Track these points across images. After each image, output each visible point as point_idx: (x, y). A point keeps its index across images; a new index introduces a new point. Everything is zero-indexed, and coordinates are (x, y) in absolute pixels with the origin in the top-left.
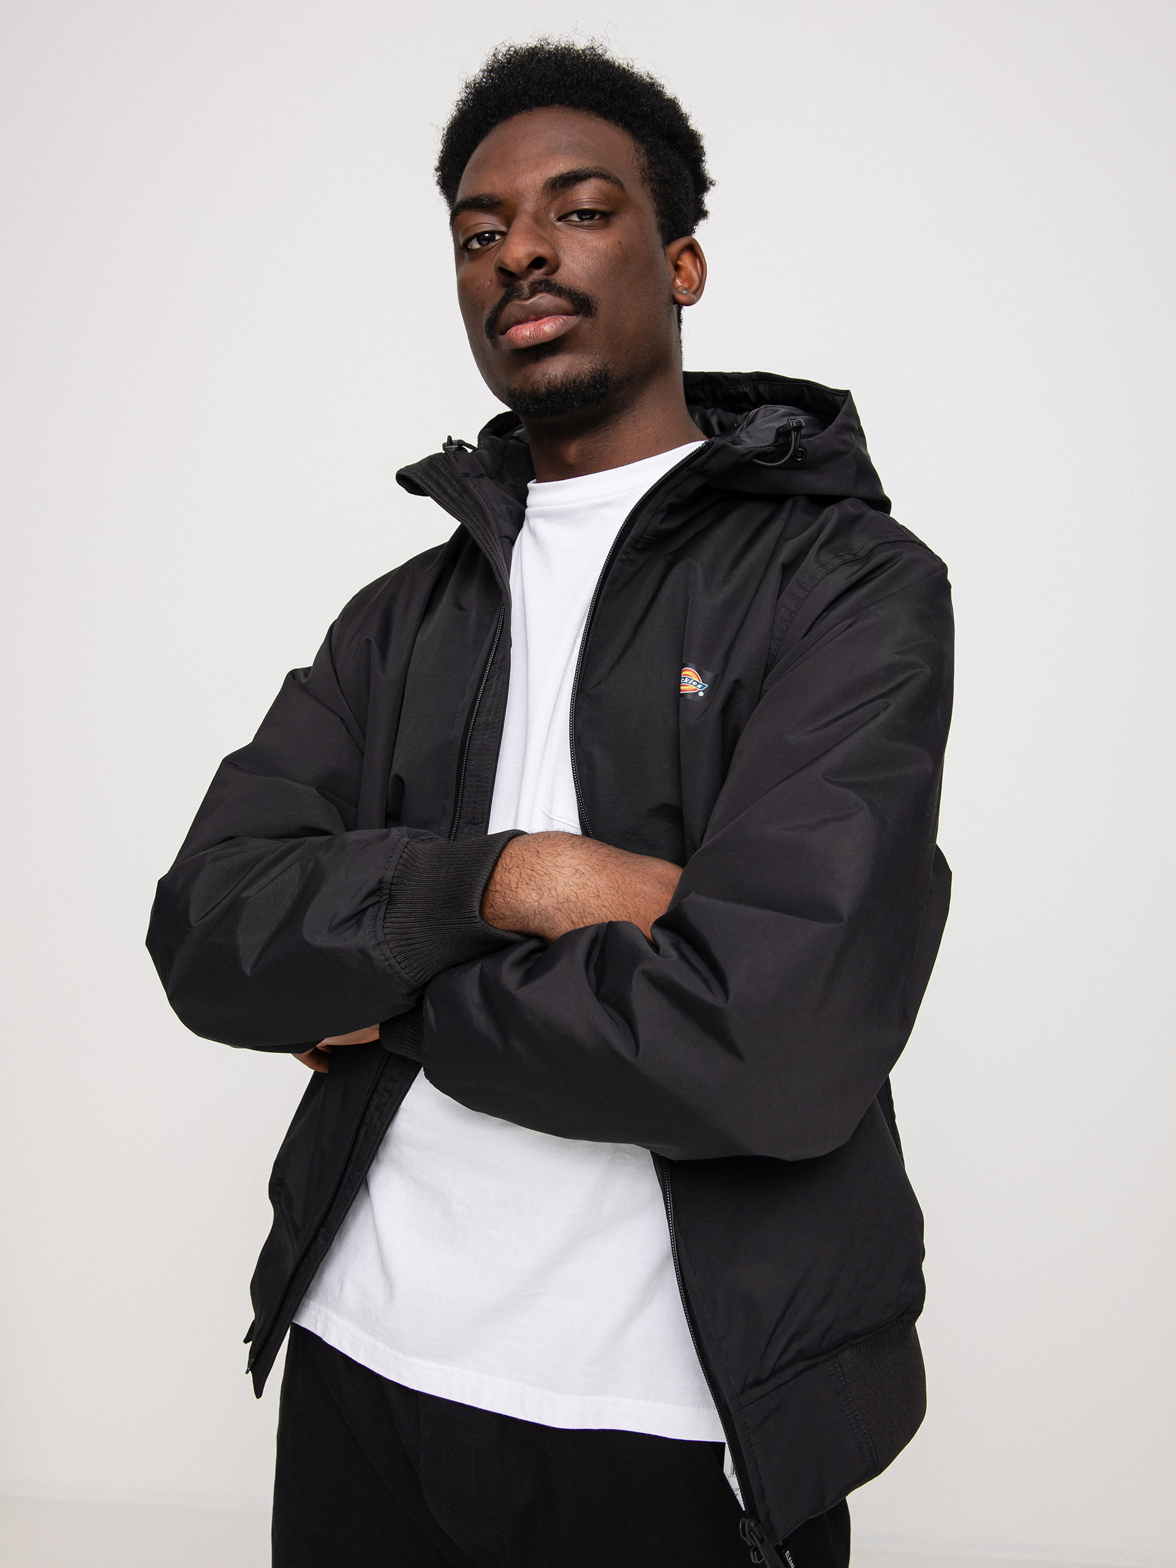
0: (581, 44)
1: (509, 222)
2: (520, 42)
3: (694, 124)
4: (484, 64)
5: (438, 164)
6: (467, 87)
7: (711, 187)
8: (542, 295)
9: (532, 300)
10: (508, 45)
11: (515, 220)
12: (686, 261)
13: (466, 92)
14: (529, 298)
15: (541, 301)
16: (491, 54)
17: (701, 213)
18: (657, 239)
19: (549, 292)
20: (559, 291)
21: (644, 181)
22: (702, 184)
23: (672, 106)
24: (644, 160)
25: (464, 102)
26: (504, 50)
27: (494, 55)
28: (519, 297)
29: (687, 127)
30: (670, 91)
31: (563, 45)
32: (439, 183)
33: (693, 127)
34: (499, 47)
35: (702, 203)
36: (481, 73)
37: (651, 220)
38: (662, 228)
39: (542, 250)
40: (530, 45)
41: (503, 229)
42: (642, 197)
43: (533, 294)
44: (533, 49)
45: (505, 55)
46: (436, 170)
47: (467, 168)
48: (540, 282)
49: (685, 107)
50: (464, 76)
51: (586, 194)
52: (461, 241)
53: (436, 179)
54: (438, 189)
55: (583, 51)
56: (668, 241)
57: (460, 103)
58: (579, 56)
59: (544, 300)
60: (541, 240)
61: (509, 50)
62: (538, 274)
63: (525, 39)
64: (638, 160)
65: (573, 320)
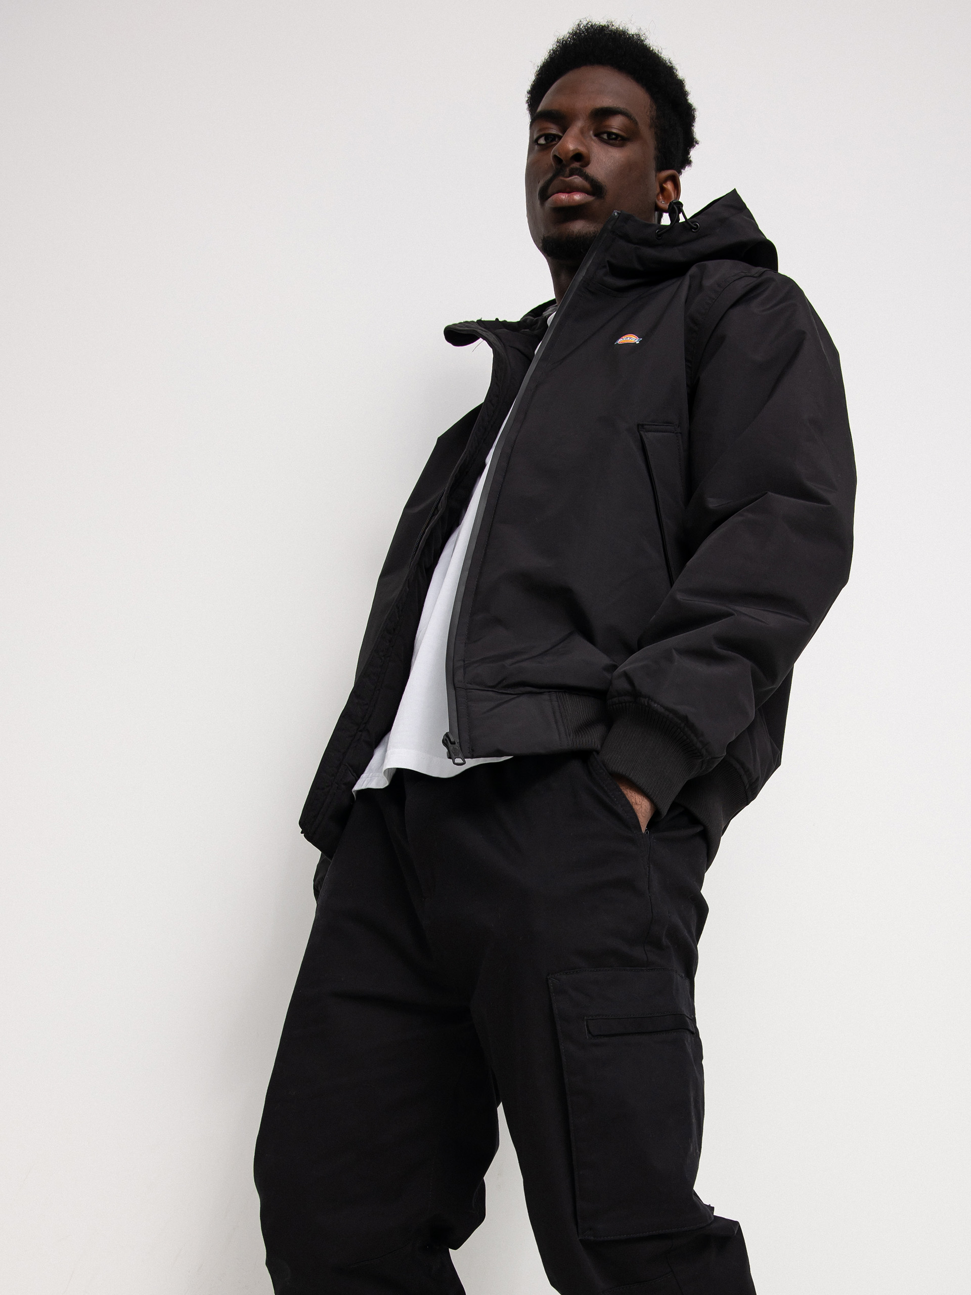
0: (632, 31)
1: (564, 130)
2: (596, 20)
3: (691, 99)
4: (571, 29)
5: (529, 89)
6: (558, 42)
7: (697, 145)
8: (576, 176)
9: (570, 178)
10: (588, 20)
11: (568, 130)
12: (669, 186)
13: (556, 45)
14: (569, 177)
15: (576, 180)
16: (577, 24)
17: (687, 162)
18: (653, 164)
19: (581, 176)
20: (586, 177)
21: (651, 127)
22: (690, 142)
23: (680, 84)
24: (654, 113)
25: (554, 51)
26: (585, 23)
27: (578, 25)
28: (563, 176)
29: (687, 100)
30: (681, 74)
31: (621, 29)
32: (527, 102)
33: (690, 101)
34: (582, 20)
35: (688, 153)
36: (568, 35)
37: (652, 151)
38: (657, 158)
39: (582, 149)
40: (601, 24)
41: (561, 134)
42: (647, 133)
43: (571, 175)
44: (603, 27)
45: (585, 27)
46: (528, 93)
47: (547, 93)
48: (577, 169)
49: (688, 87)
50: (558, 34)
51: (616, 124)
52: (535, 137)
53: (527, 99)
54: (526, 106)
55: (633, 35)
56: (660, 169)
57: (552, 52)
58: (630, 37)
59: (577, 180)
60: (583, 144)
61: (588, 23)
62: (576, 165)
63: (599, 19)
64: (651, 112)
65: (590, 198)
